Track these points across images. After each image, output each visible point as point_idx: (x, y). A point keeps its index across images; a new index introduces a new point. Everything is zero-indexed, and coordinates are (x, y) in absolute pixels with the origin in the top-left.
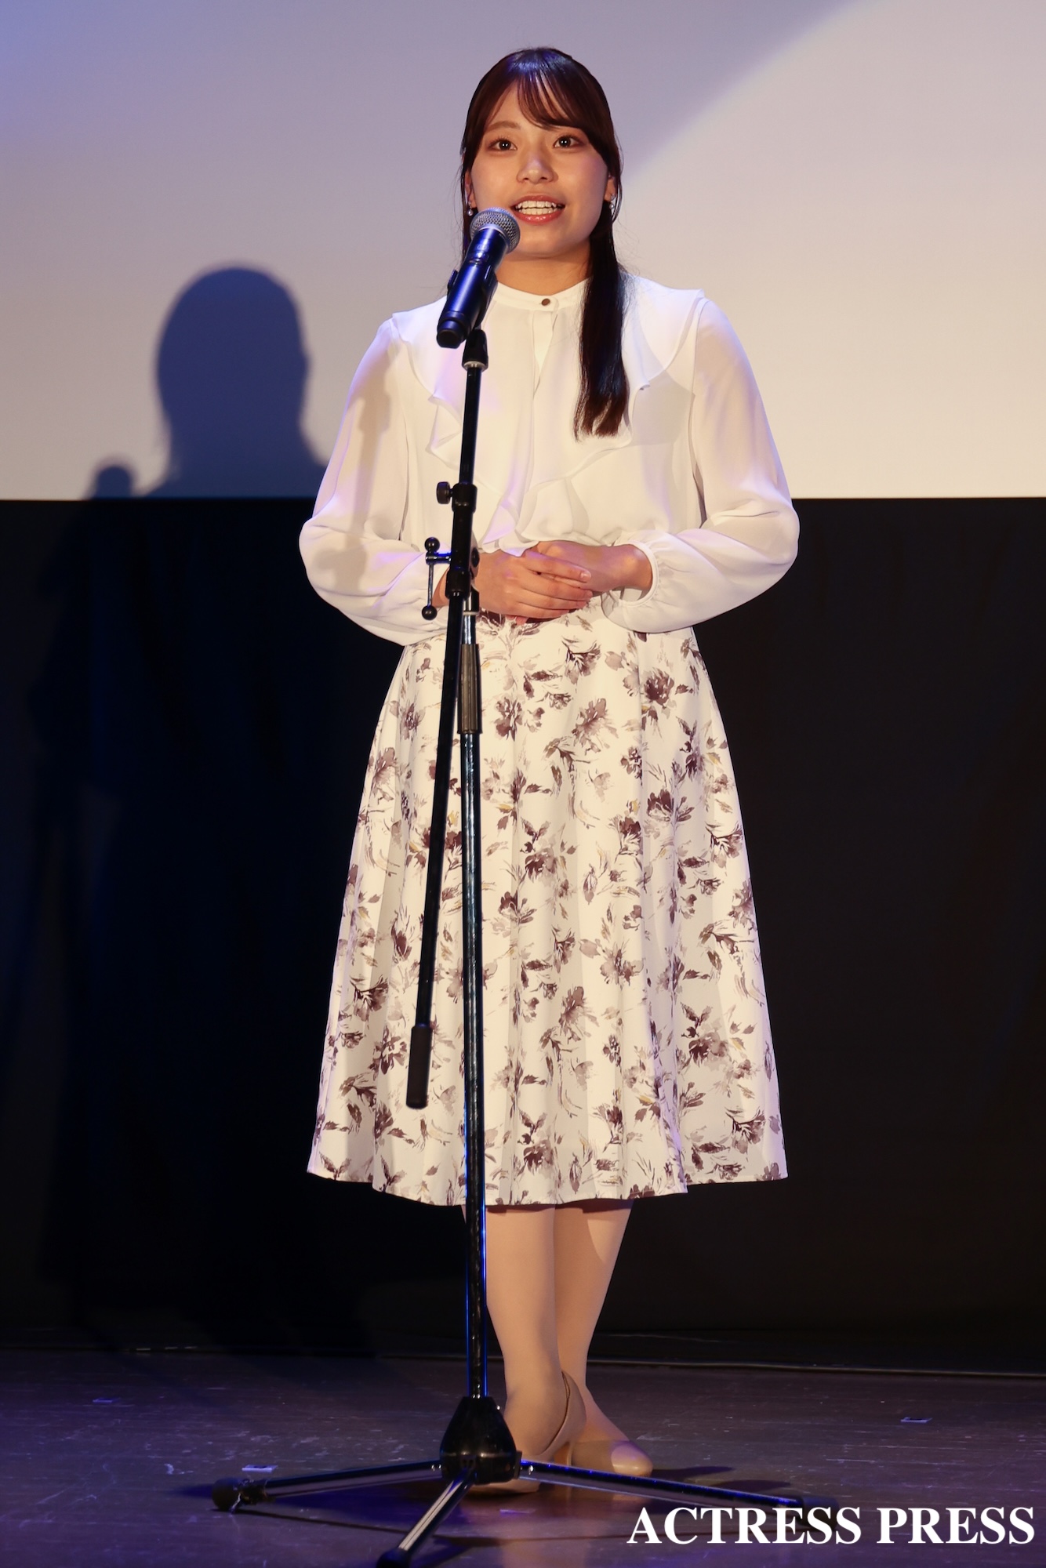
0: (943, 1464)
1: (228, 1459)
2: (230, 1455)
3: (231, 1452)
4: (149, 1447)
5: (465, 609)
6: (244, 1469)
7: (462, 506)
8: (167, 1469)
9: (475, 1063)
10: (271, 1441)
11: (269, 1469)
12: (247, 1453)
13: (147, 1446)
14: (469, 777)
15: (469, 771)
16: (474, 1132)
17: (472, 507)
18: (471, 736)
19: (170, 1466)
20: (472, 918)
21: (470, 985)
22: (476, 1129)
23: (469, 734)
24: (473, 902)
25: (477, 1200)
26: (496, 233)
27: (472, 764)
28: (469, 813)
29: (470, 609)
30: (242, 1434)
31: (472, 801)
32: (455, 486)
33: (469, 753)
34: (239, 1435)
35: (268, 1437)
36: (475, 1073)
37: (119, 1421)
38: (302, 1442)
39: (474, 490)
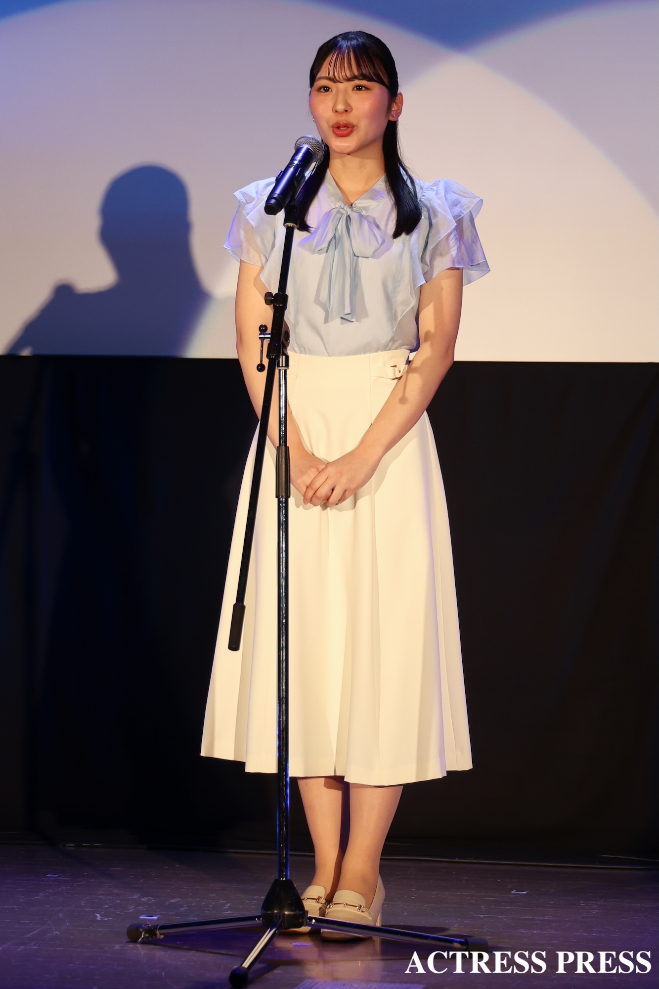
0: (540, 918)
1: (130, 911)
2: (132, 909)
3: (132, 907)
4: (84, 904)
5: (281, 366)
6: (141, 917)
7: (279, 306)
8: (96, 917)
9: (284, 687)
10: (153, 901)
11: (155, 918)
12: (141, 908)
13: (83, 903)
14: (283, 523)
15: (283, 520)
16: (283, 727)
17: (284, 307)
18: (284, 499)
19: (99, 915)
20: (283, 604)
21: (281, 642)
22: (284, 726)
23: (283, 498)
24: (284, 595)
25: (284, 766)
26: (308, 149)
27: (284, 515)
28: (282, 543)
29: (284, 365)
30: (136, 896)
31: (284, 537)
32: (276, 294)
33: (282, 509)
34: (134, 897)
35: (151, 898)
36: (284, 693)
37: (64, 888)
38: (171, 901)
39: (286, 297)
